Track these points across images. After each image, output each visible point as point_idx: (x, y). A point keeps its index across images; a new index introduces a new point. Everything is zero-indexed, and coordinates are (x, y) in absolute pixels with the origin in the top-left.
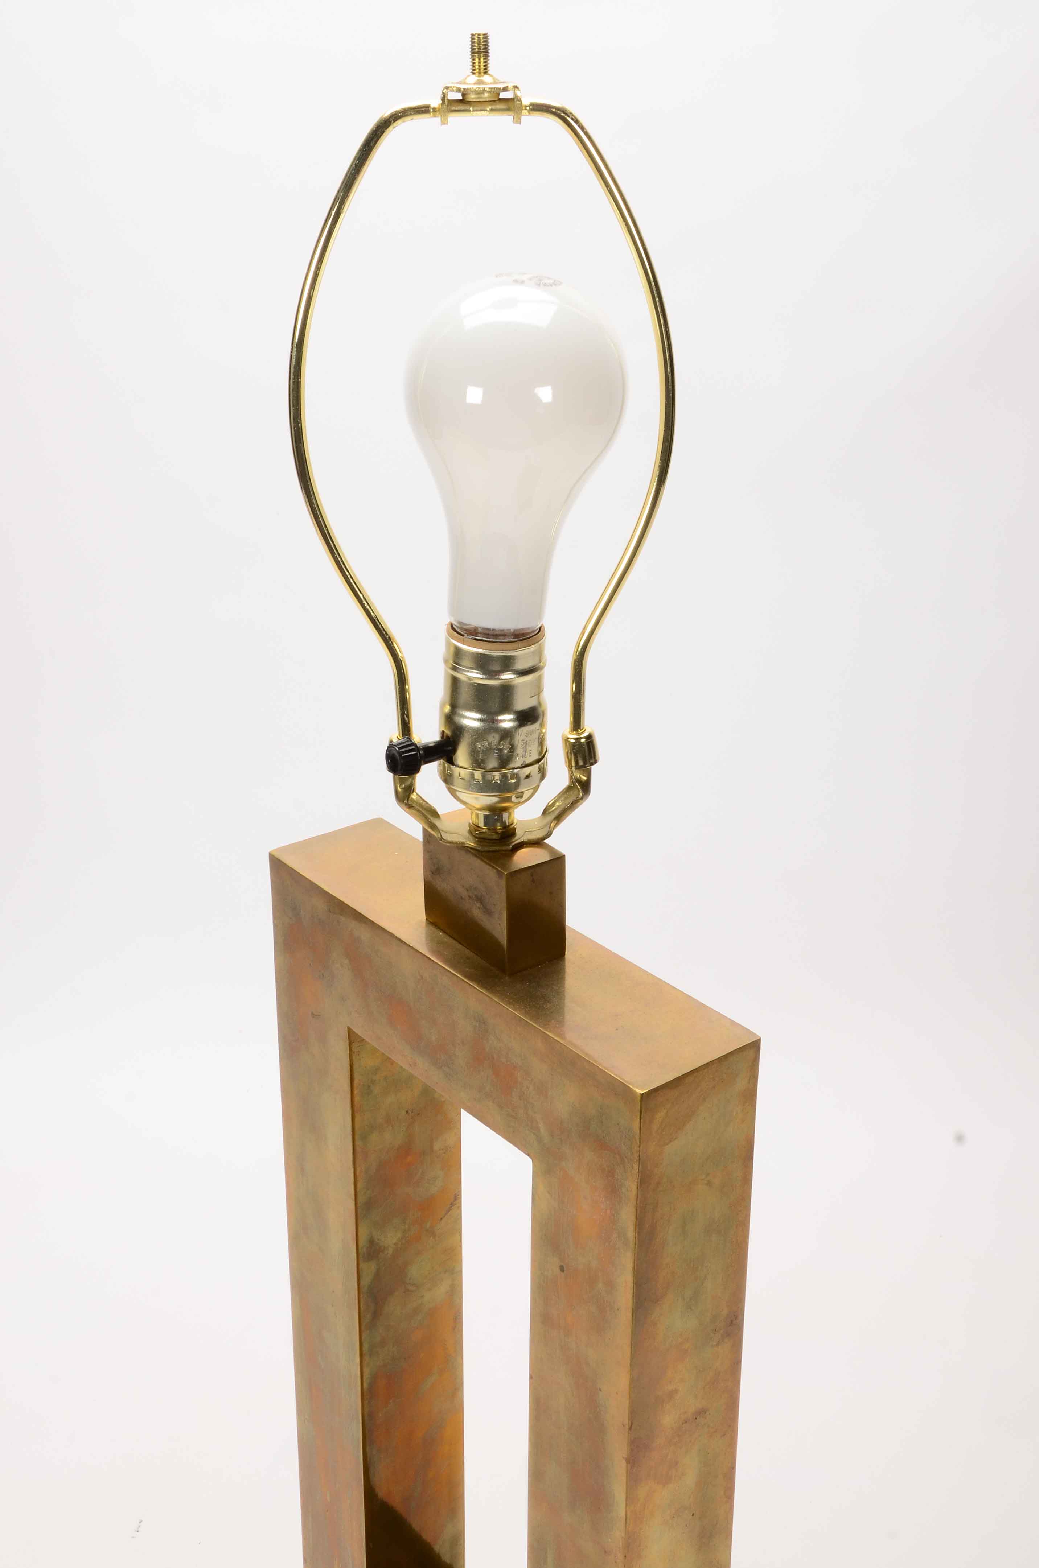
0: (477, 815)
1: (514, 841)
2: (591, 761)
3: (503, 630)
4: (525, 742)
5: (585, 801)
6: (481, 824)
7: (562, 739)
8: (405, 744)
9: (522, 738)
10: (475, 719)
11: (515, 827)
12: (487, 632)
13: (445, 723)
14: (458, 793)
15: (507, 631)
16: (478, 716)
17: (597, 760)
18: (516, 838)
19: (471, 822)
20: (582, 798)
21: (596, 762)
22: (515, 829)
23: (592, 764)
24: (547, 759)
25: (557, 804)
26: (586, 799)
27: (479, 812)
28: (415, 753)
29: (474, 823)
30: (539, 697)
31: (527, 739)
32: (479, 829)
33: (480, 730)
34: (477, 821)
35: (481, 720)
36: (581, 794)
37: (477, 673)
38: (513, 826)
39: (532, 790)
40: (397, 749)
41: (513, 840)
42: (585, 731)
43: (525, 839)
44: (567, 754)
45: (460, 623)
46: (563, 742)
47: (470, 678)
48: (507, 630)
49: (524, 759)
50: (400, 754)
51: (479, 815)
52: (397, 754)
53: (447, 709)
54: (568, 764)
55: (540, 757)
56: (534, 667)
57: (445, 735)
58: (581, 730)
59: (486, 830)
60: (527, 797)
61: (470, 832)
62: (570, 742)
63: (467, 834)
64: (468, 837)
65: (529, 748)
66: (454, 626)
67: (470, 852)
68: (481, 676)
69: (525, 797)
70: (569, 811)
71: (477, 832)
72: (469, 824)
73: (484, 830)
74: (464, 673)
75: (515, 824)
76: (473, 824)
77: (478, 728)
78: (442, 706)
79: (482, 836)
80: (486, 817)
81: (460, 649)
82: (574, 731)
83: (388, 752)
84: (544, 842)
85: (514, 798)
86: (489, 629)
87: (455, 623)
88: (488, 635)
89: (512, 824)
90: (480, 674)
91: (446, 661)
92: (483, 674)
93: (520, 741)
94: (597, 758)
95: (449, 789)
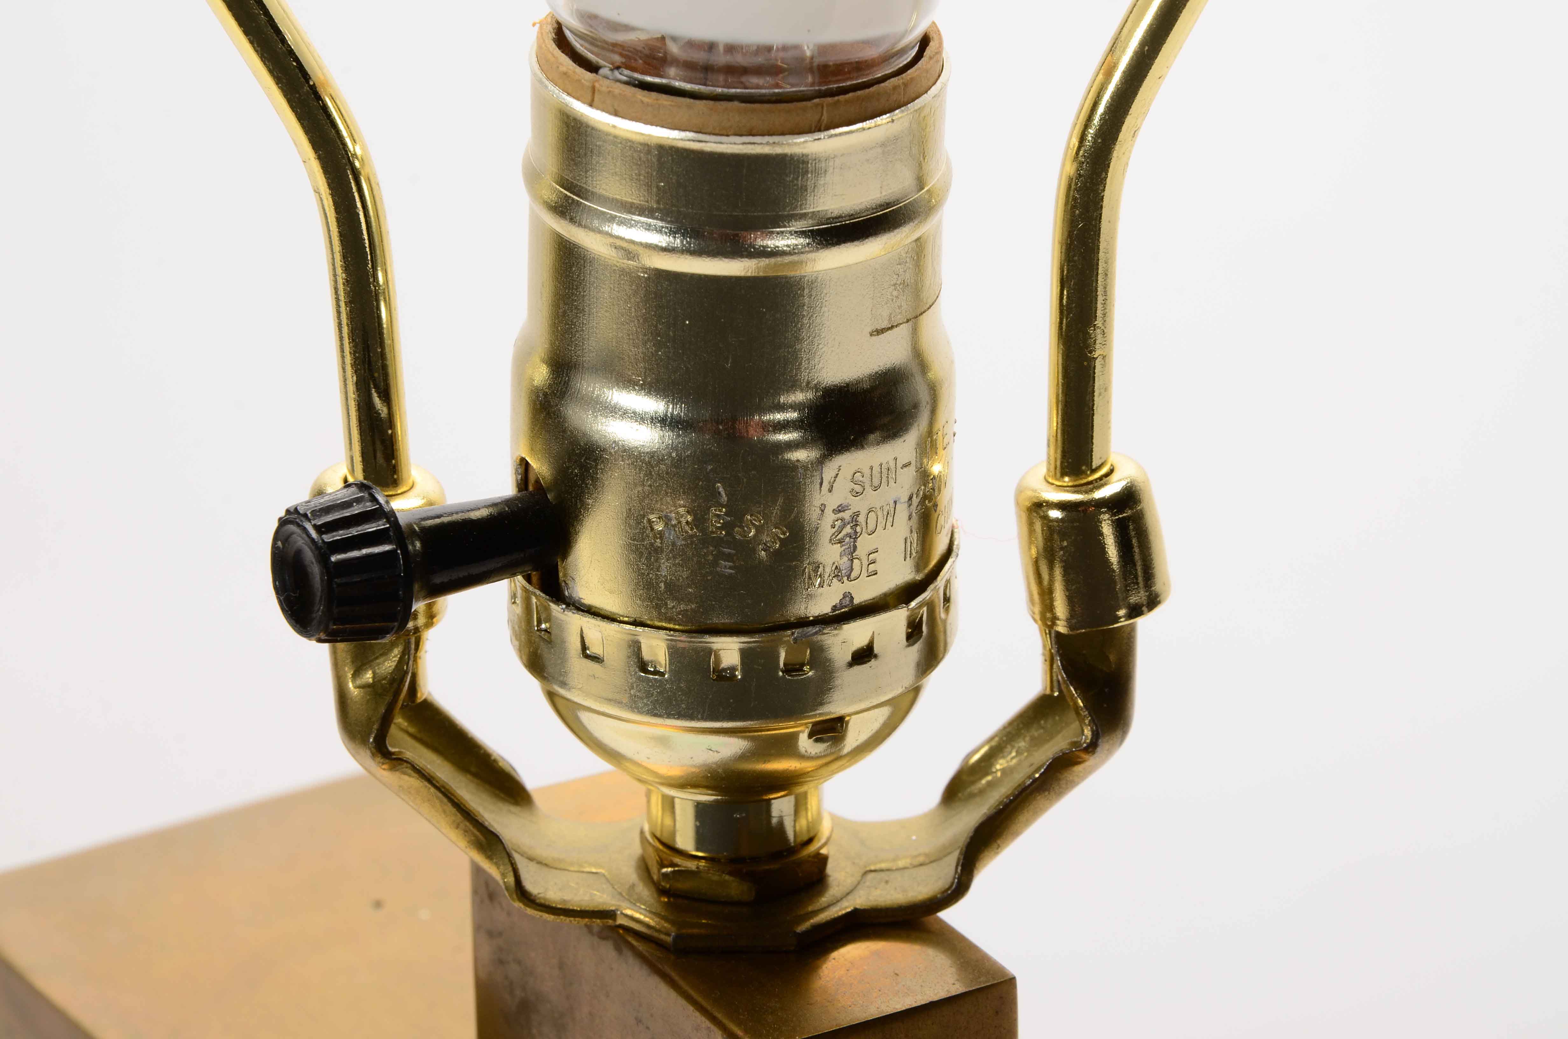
0: (669, 804)
1: (816, 913)
2: (1133, 599)
3: (769, 49)
4: (847, 515)
5: (1103, 762)
6: (686, 840)
7: (1017, 503)
8: (347, 513)
9: (833, 501)
10: (640, 418)
11: (824, 851)
12: (700, 57)
13: (532, 430)
14: (586, 718)
15: (781, 54)
16: (654, 405)
17: (1157, 596)
18: (824, 900)
19: (646, 828)
20: (1092, 747)
21: (1153, 602)
22: (821, 861)
23: (1136, 611)
24: (948, 582)
25: (1000, 765)
26: (1110, 753)
27: (672, 792)
28: (387, 548)
29: (658, 834)
30: (915, 332)
31: (858, 505)
32: (677, 860)
33: (661, 461)
34: (668, 822)
35: (663, 421)
36: (1088, 732)
37: (648, 227)
38: (812, 848)
39: (885, 712)
40: (314, 534)
41: (810, 909)
42: (1107, 475)
43: (861, 900)
44: (1036, 563)
45: (590, 18)
46: (1019, 517)
47: (629, 250)
48: (785, 48)
49: (848, 586)
50: (324, 551)
51: (677, 801)
52: (309, 555)
53: (541, 374)
54: (1037, 609)
55: (919, 577)
56: (888, 205)
57: (532, 478)
58: (1094, 471)
59: (702, 863)
60: (863, 737)
61: (644, 867)
62: (1045, 518)
63: (630, 874)
64: (633, 886)
65: (864, 544)
66: (568, 33)
67: (632, 948)
68: (662, 240)
69: (854, 737)
70: (1040, 800)
71: (664, 870)
72: (642, 832)
73: (692, 865)
74: (596, 223)
75: (823, 841)
76: (654, 836)
77: (652, 454)
78: (521, 361)
79: (683, 885)
80: (701, 810)
81: (587, 126)
82: (1063, 475)
83: (279, 544)
84: (941, 921)
85: (805, 743)
86: (711, 46)
87: (571, 21)
88: (706, 71)
89: (810, 841)
90: (660, 231)
91: (532, 177)
92: (673, 233)
93: (828, 511)
94: (1158, 587)
95: (551, 696)
